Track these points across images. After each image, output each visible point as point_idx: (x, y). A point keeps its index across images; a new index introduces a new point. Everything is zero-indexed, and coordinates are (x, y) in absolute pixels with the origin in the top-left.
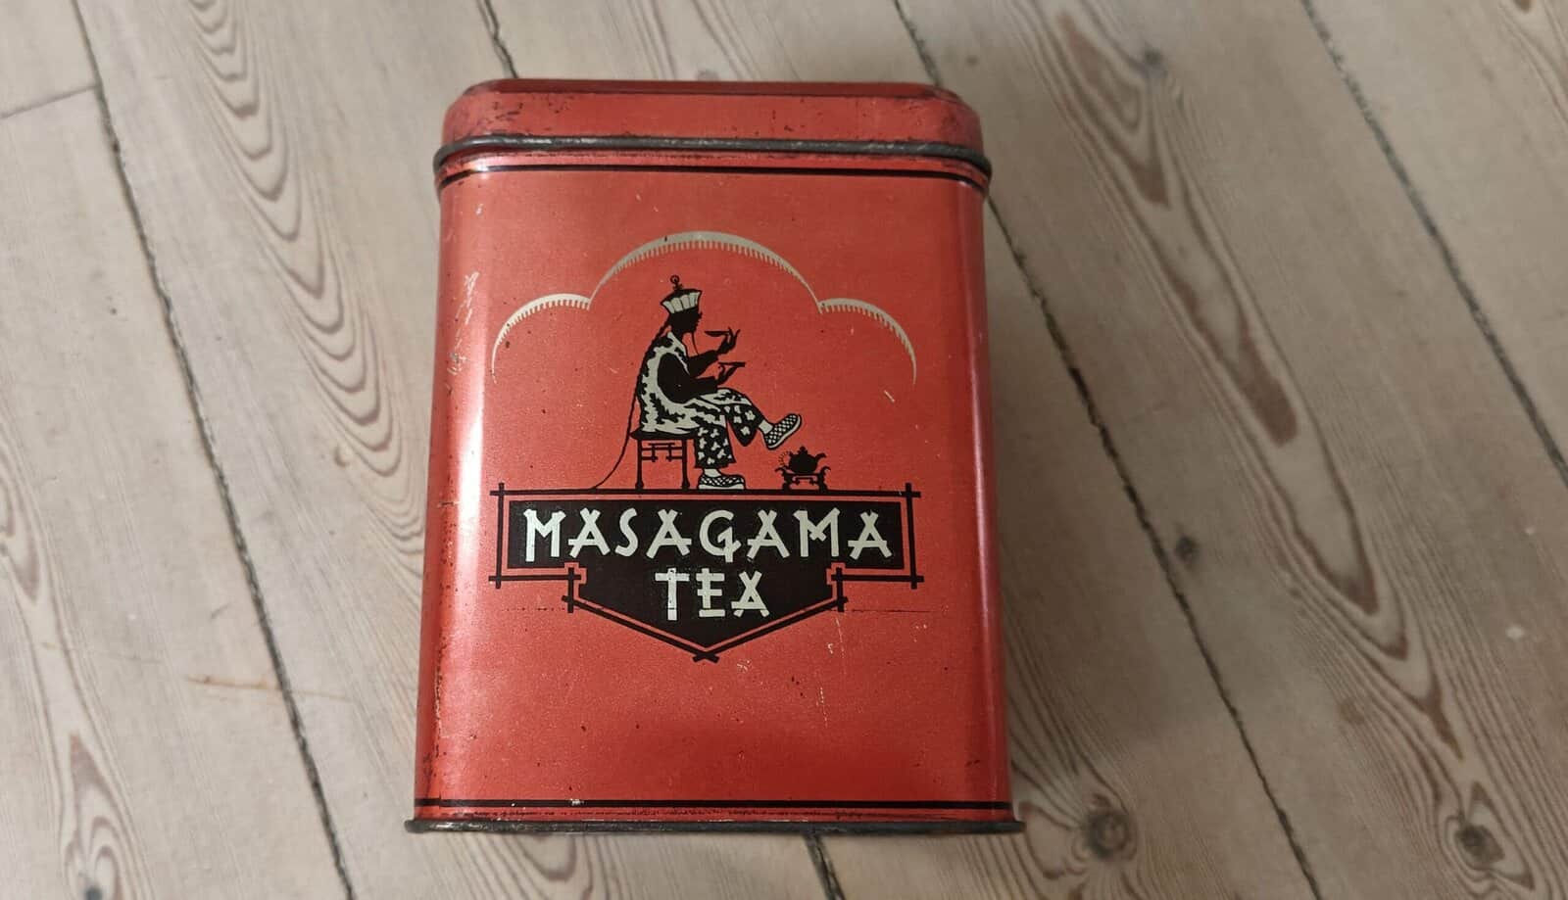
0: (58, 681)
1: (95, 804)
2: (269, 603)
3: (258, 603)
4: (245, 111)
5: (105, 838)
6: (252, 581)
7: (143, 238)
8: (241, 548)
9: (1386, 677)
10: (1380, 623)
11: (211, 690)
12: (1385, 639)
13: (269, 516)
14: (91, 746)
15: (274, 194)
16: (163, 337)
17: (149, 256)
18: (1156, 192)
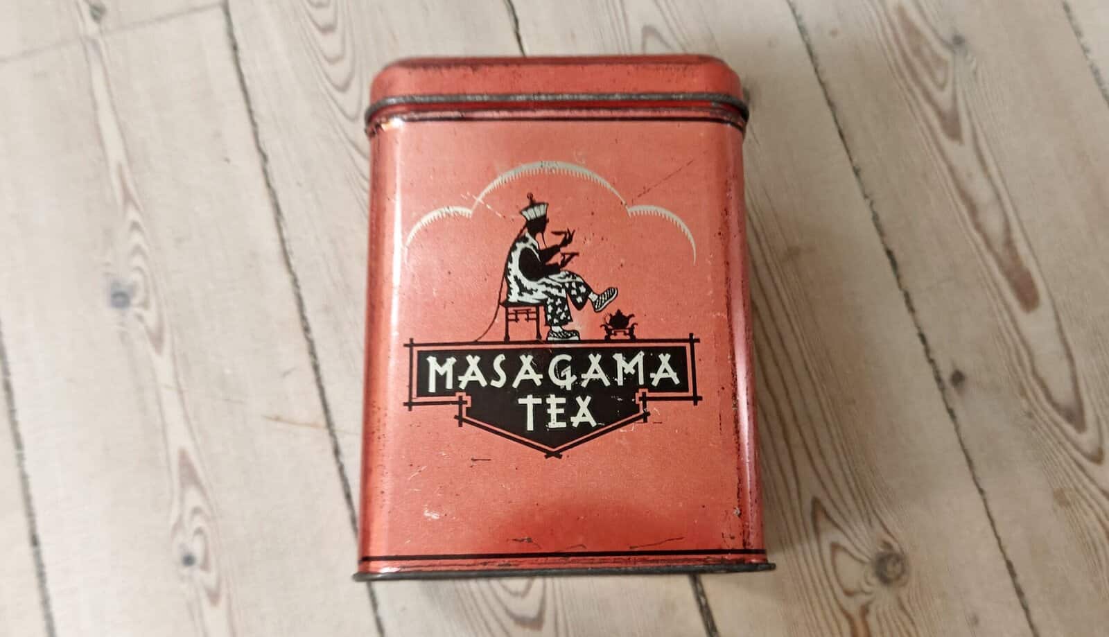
0: (173, 413)
1: (193, 498)
2: (324, 368)
3: (316, 368)
4: (327, 29)
5: (199, 522)
6: (312, 353)
7: (250, 112)
8: (307, 329)
9: (1088, 476)
10: (1087, 439)
11: (279, 425)
12: (1088, 448)
13: (327, 309)
14: (193, 458)
15: (344, 88)
16: (261, 182)
17: (254, 124)
18: (954, 132)
